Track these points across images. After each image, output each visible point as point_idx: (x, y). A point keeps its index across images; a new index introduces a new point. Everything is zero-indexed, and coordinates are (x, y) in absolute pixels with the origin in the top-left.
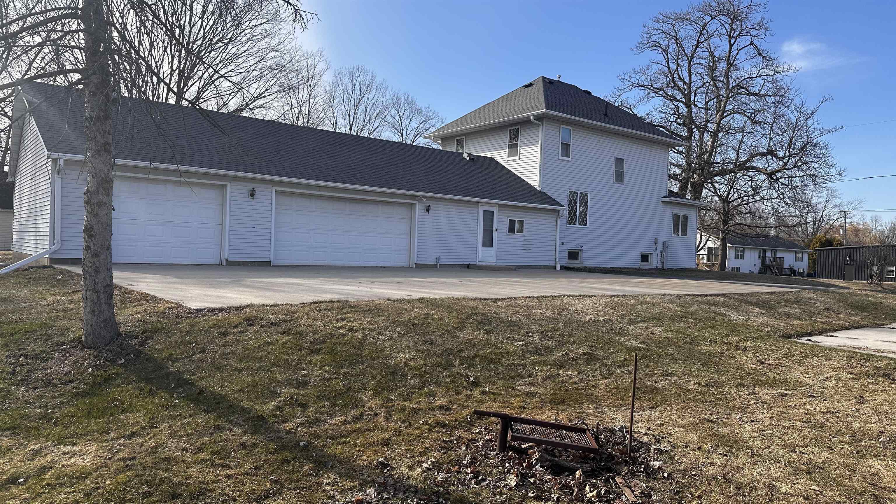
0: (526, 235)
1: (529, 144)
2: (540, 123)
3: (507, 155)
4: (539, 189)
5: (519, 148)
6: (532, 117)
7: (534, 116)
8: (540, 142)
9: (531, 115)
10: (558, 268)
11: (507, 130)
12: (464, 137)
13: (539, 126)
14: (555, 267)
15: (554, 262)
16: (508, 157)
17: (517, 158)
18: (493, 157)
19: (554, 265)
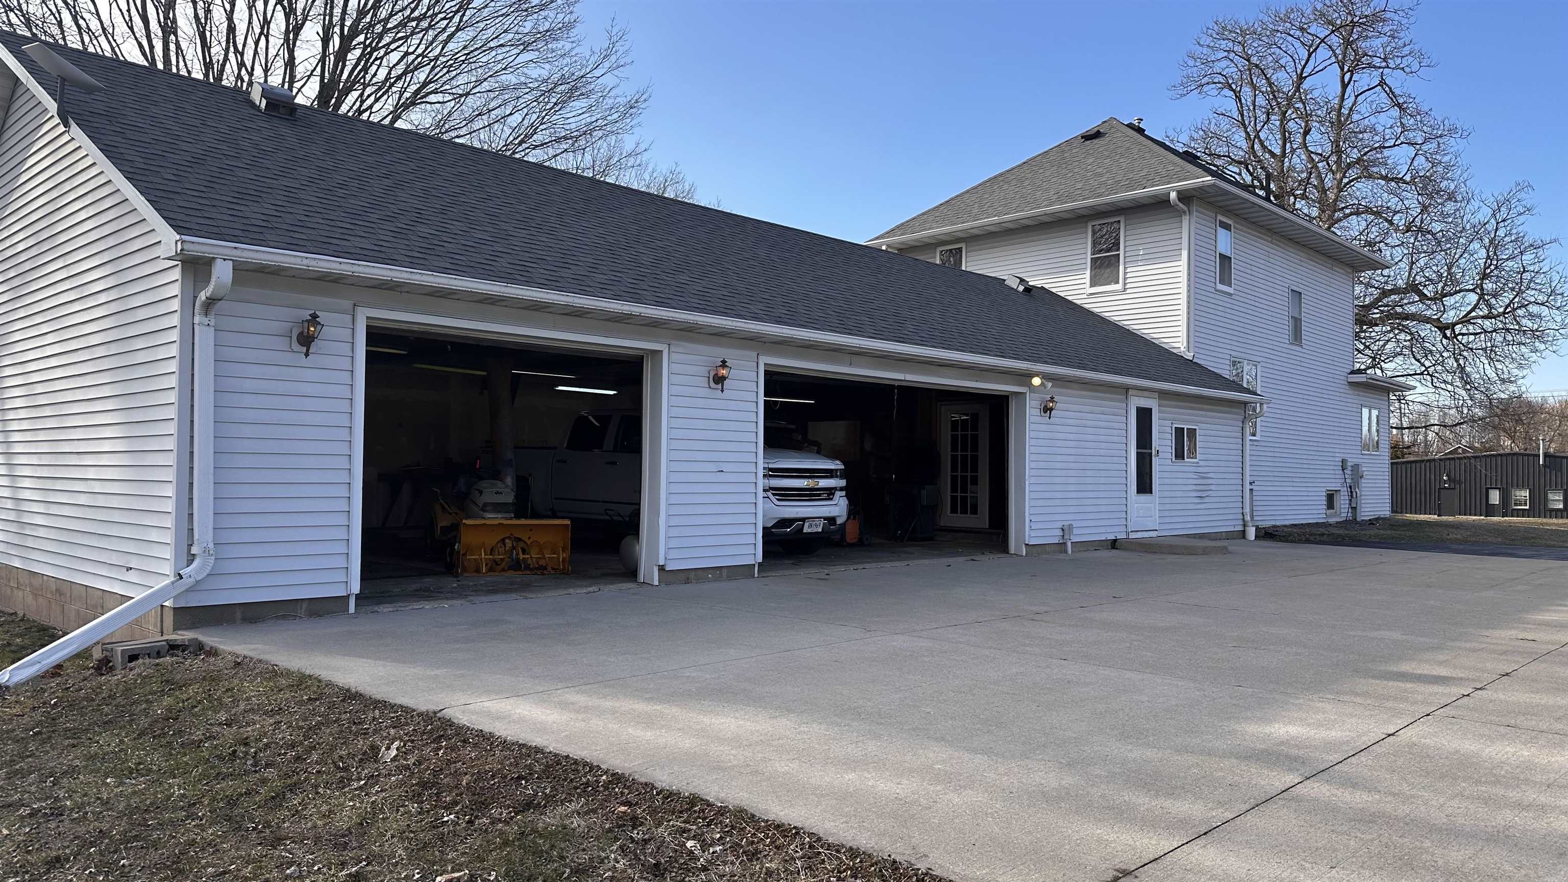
0: (1201, 463)
1: (1150, 259)
2: (1186, 209)
3: (1088, 281)
4: (1189, 356)
5: (1121, 268)
6: (1173, 195)
7: (1179, 192)
8: (1185, 254)
9: (1172, 189)
10: (1251, 533)
11: (1086, 227)
12: (963, 245)
13: (1180, 214)
14: (1243, 534)
15: (1241, 522)
16: (1091, 286)
17: (1119, 287)
18: (1046, 286)
19: (1241, 528)
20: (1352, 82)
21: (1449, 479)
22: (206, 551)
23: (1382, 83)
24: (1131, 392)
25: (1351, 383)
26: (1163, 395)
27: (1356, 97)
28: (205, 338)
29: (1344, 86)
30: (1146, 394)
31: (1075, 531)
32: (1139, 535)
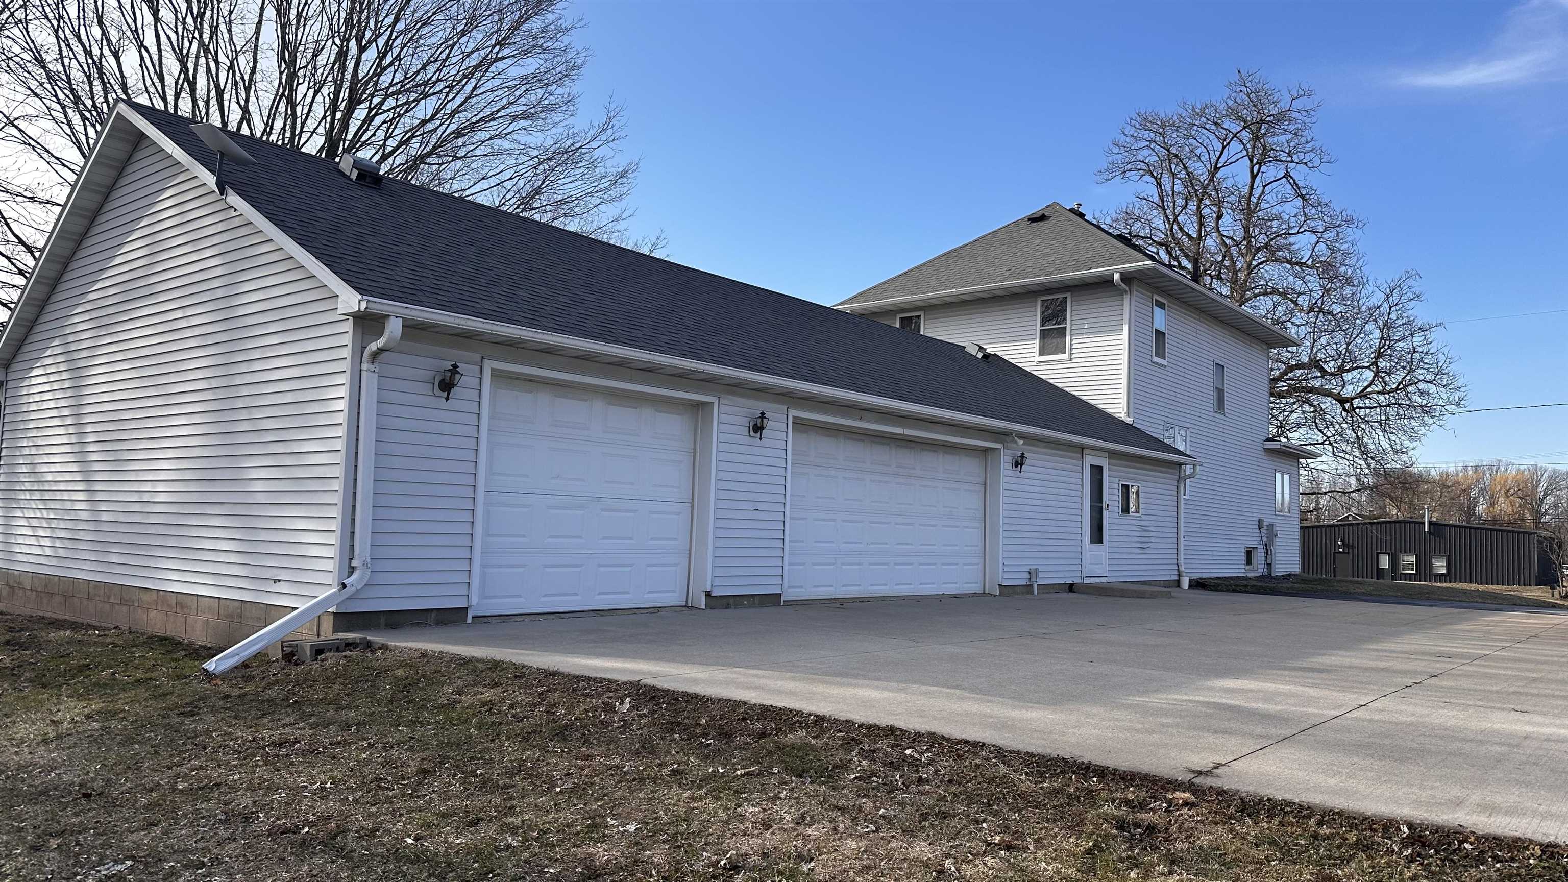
0: (1143, 517)
1: (1095, 331)
2: (1127, 289)
3: (1037, 350)
4: (1129, 420)
5: (1068, 338)
6: (1117, 276)
7: (1122, 274)
8: (1126, 327)
9: (1116, 271)
10: (1185, 584)
11: (1036, 302)
12: (921, 313)
13: (1122, 293)
14: (1178, 583)
15: (1176, 573)
16: (1041, 354)
17: (1066, 356)
18: (999, 354)
19: (1176, 578)
20: (1260, 174)
21: (1343, 544)
22: (365, 564)
23: (1287, 175)
24: (1086, 451)
25: (1266, 450)
26: (1112, 454)
27: (1264, 187)
28: (370, 381)
29: (1254, 177)
30: (1098, 453)
31: (1041, 575)
32: (1092, 580)
